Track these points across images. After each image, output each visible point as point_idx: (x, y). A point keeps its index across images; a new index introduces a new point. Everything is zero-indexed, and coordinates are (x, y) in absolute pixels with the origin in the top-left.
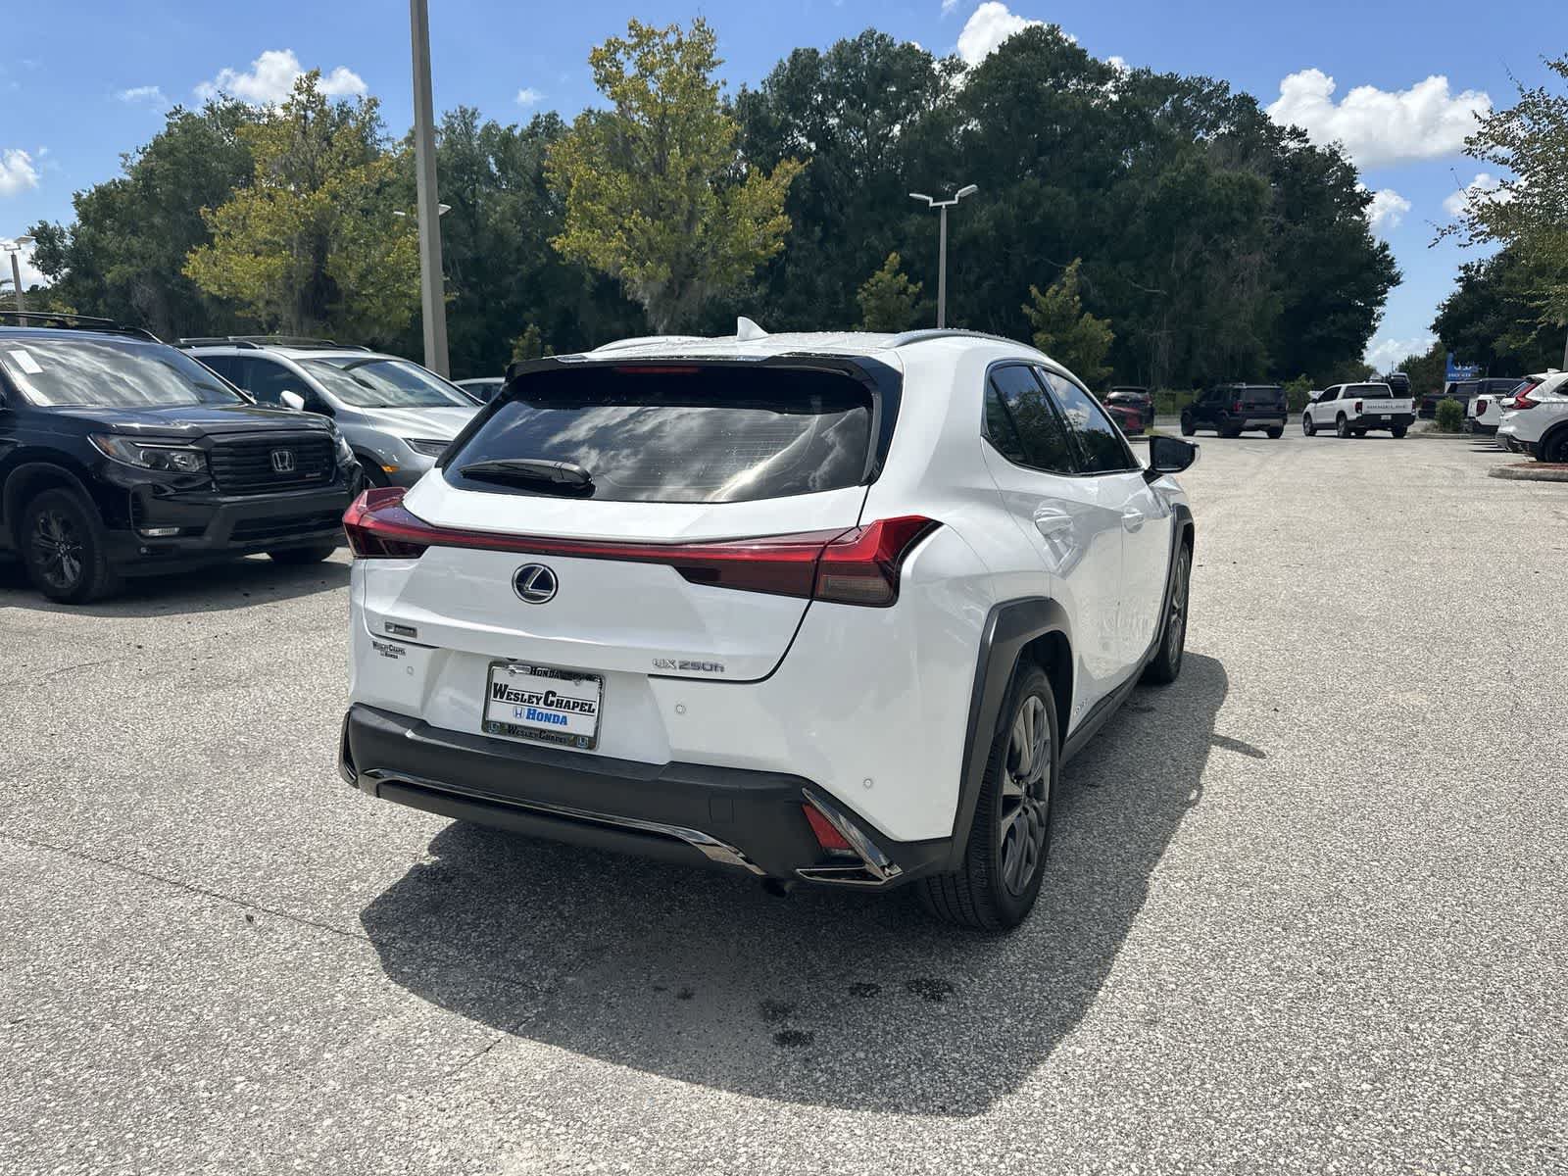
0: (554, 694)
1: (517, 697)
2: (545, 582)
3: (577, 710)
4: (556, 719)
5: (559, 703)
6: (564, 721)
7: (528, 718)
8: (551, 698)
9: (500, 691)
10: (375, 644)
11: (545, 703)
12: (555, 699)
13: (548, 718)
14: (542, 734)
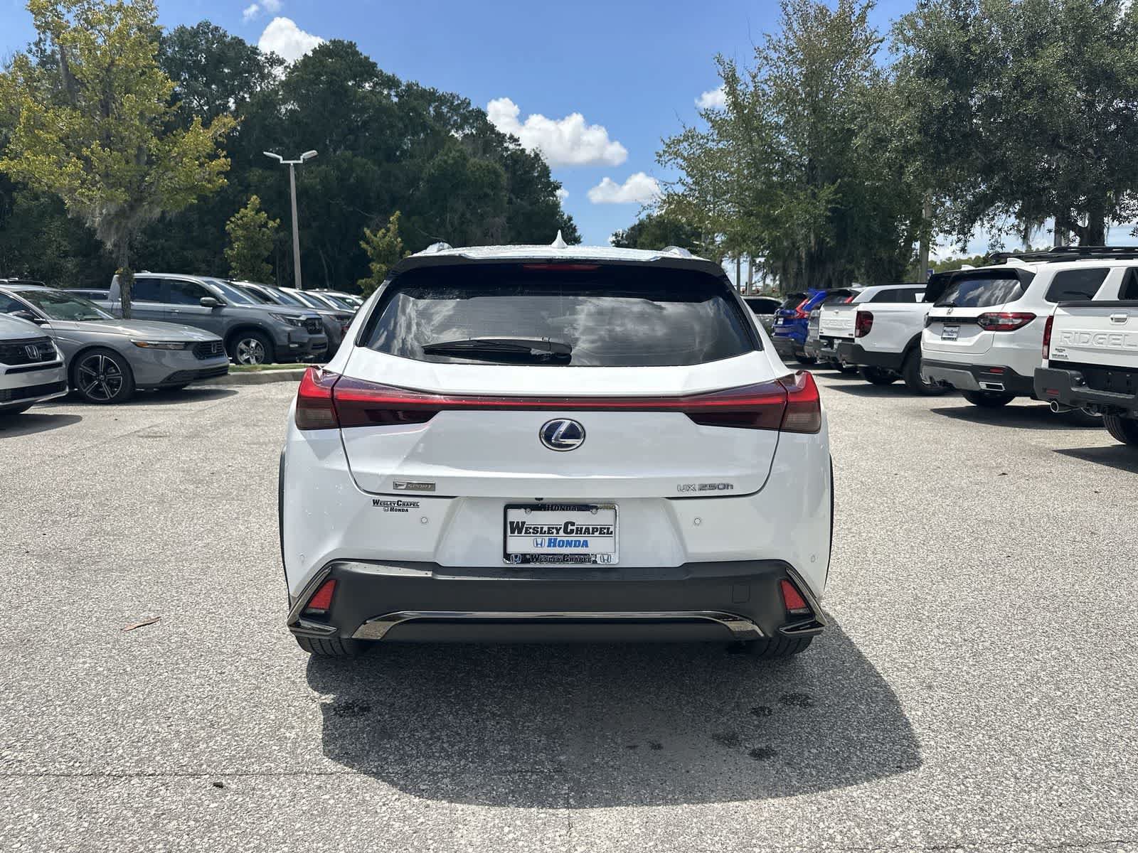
0: (573, 524)
1: (536, 530)
2: (575, 432)
3: (597, 534)
4: (577, 544)
5: (579, 531)
6: (585, 544)
7: (549, 546)
8: (570, 527)
9: (518, 528)
10: (376, 502)
11: (565, 531)
12: (574, 528)
13: (569, 544)
14: (565, 558)
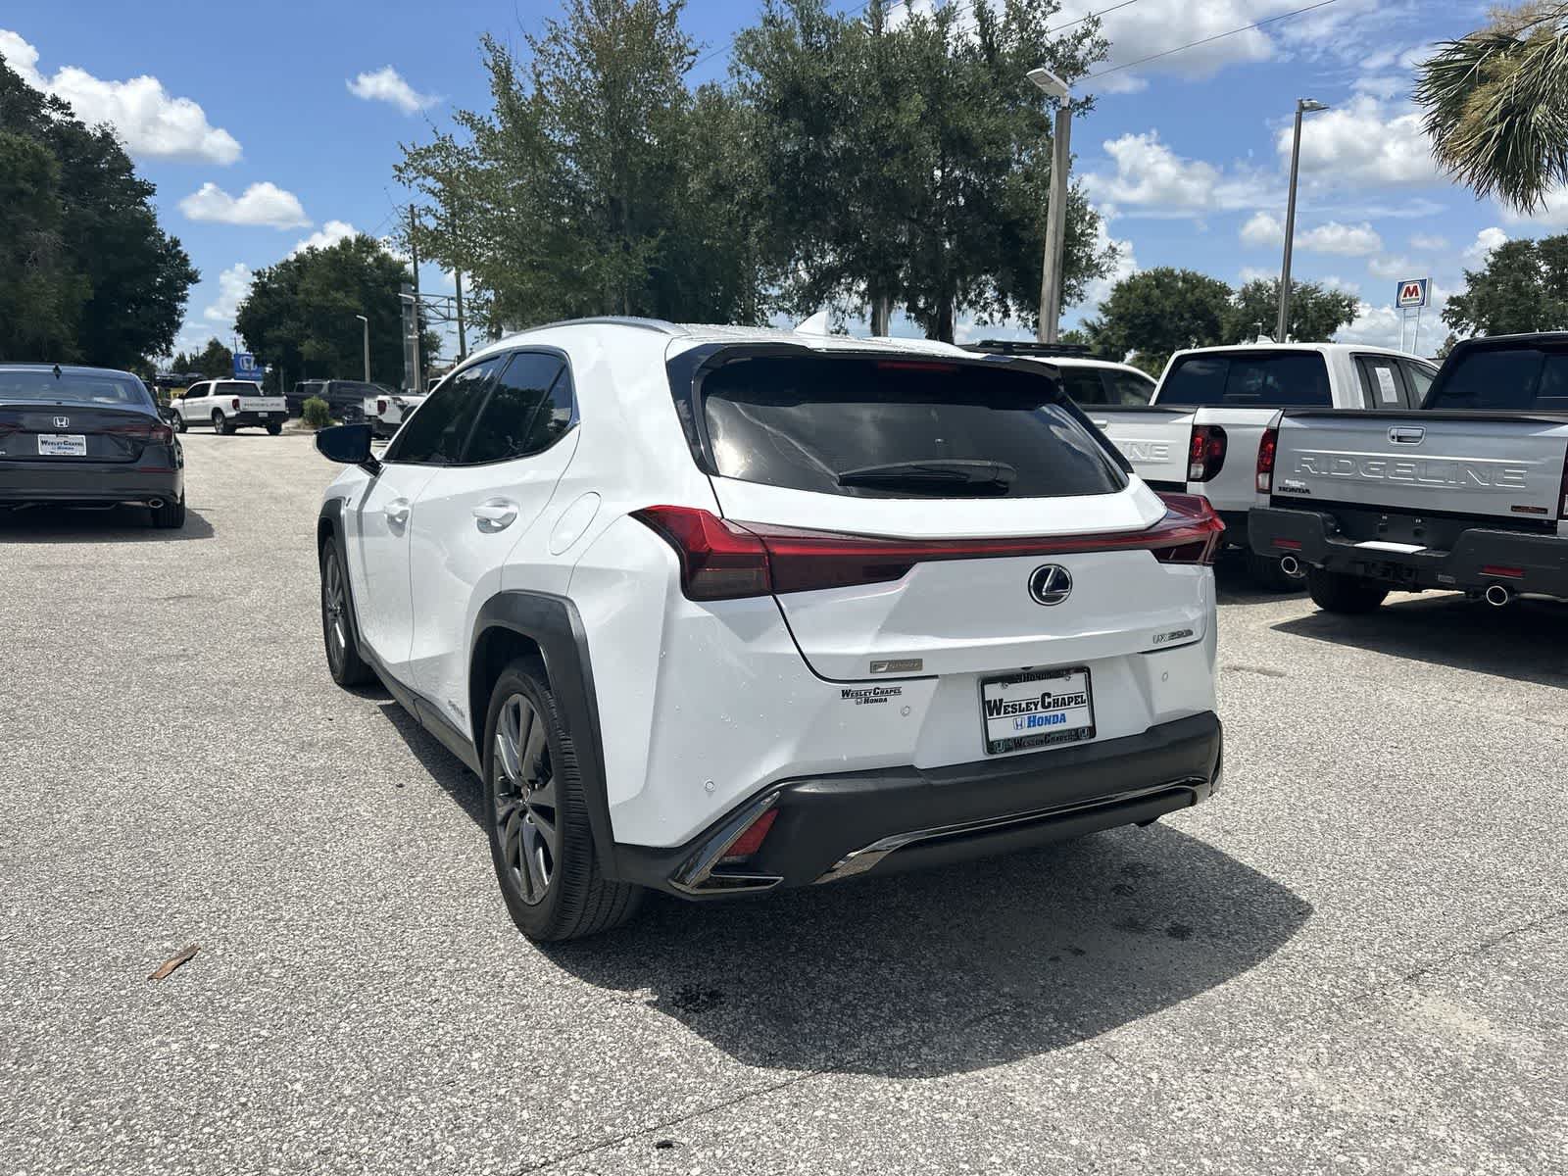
0: (1049, 695)
1: (1016, 708)
3: (1072, 705)
4: (1057, 719)
5: (1056, 703)
6: (1063, 719)
7: (1029, 726)
8: (1047, 700)
9: (992, 708)
10: (846, 694)
11: (1043, 706)
12: (1051, 700)
13: (1047, 721)
14: (1047, 738)
